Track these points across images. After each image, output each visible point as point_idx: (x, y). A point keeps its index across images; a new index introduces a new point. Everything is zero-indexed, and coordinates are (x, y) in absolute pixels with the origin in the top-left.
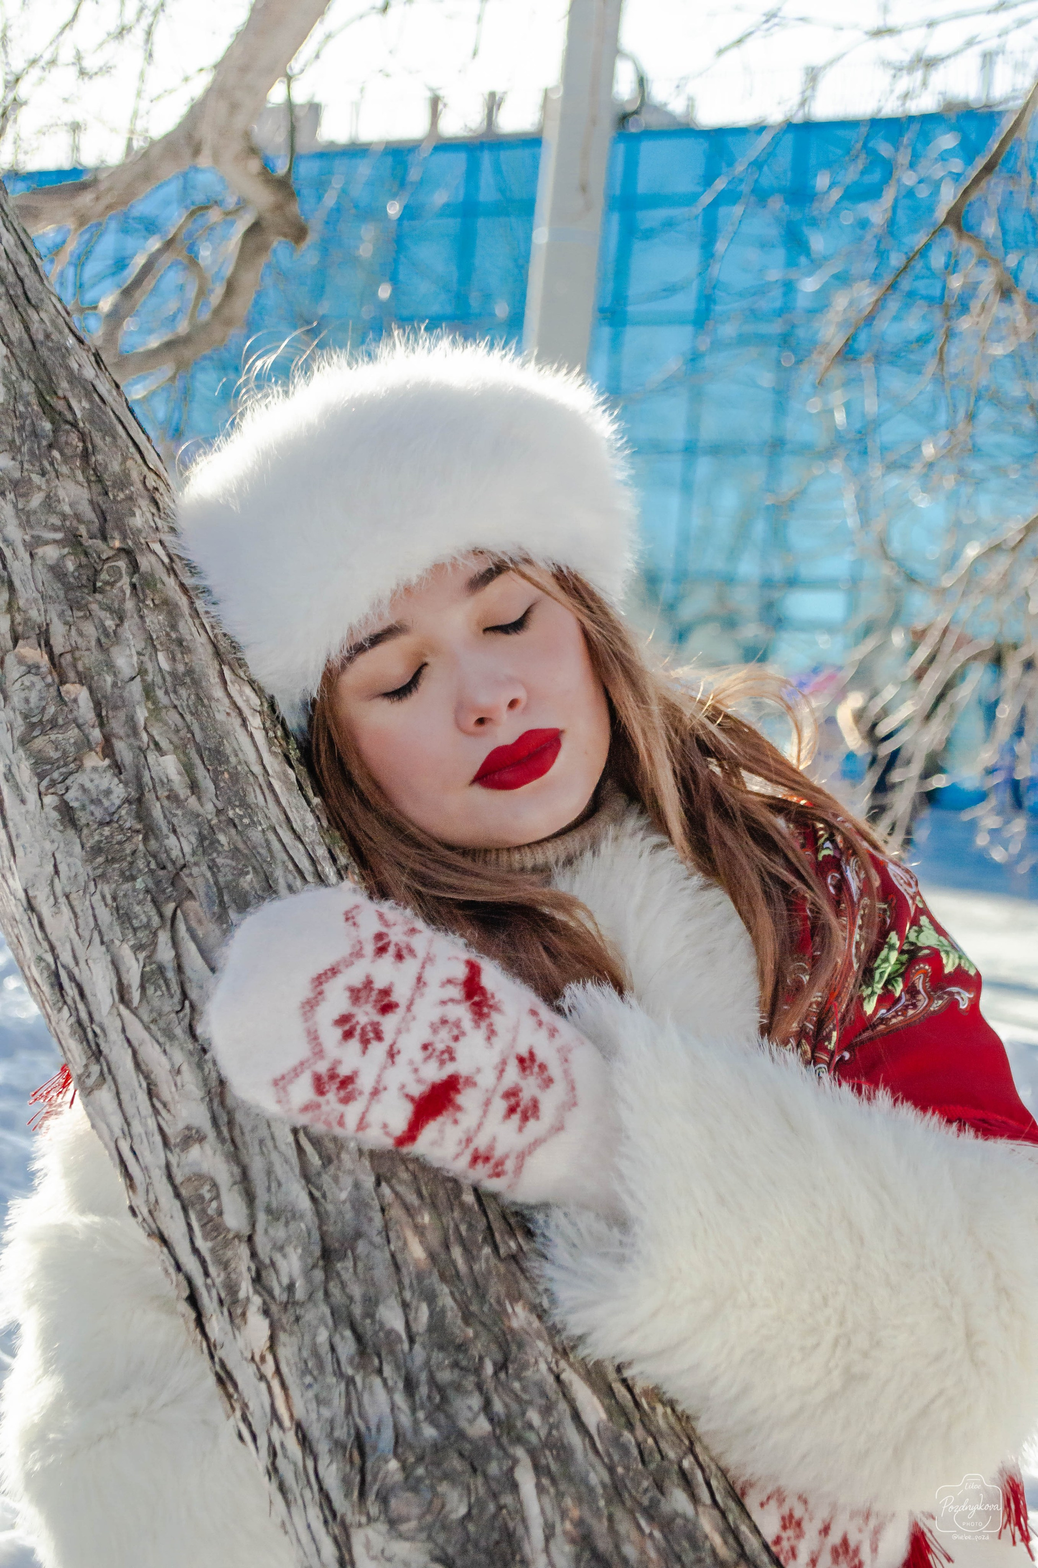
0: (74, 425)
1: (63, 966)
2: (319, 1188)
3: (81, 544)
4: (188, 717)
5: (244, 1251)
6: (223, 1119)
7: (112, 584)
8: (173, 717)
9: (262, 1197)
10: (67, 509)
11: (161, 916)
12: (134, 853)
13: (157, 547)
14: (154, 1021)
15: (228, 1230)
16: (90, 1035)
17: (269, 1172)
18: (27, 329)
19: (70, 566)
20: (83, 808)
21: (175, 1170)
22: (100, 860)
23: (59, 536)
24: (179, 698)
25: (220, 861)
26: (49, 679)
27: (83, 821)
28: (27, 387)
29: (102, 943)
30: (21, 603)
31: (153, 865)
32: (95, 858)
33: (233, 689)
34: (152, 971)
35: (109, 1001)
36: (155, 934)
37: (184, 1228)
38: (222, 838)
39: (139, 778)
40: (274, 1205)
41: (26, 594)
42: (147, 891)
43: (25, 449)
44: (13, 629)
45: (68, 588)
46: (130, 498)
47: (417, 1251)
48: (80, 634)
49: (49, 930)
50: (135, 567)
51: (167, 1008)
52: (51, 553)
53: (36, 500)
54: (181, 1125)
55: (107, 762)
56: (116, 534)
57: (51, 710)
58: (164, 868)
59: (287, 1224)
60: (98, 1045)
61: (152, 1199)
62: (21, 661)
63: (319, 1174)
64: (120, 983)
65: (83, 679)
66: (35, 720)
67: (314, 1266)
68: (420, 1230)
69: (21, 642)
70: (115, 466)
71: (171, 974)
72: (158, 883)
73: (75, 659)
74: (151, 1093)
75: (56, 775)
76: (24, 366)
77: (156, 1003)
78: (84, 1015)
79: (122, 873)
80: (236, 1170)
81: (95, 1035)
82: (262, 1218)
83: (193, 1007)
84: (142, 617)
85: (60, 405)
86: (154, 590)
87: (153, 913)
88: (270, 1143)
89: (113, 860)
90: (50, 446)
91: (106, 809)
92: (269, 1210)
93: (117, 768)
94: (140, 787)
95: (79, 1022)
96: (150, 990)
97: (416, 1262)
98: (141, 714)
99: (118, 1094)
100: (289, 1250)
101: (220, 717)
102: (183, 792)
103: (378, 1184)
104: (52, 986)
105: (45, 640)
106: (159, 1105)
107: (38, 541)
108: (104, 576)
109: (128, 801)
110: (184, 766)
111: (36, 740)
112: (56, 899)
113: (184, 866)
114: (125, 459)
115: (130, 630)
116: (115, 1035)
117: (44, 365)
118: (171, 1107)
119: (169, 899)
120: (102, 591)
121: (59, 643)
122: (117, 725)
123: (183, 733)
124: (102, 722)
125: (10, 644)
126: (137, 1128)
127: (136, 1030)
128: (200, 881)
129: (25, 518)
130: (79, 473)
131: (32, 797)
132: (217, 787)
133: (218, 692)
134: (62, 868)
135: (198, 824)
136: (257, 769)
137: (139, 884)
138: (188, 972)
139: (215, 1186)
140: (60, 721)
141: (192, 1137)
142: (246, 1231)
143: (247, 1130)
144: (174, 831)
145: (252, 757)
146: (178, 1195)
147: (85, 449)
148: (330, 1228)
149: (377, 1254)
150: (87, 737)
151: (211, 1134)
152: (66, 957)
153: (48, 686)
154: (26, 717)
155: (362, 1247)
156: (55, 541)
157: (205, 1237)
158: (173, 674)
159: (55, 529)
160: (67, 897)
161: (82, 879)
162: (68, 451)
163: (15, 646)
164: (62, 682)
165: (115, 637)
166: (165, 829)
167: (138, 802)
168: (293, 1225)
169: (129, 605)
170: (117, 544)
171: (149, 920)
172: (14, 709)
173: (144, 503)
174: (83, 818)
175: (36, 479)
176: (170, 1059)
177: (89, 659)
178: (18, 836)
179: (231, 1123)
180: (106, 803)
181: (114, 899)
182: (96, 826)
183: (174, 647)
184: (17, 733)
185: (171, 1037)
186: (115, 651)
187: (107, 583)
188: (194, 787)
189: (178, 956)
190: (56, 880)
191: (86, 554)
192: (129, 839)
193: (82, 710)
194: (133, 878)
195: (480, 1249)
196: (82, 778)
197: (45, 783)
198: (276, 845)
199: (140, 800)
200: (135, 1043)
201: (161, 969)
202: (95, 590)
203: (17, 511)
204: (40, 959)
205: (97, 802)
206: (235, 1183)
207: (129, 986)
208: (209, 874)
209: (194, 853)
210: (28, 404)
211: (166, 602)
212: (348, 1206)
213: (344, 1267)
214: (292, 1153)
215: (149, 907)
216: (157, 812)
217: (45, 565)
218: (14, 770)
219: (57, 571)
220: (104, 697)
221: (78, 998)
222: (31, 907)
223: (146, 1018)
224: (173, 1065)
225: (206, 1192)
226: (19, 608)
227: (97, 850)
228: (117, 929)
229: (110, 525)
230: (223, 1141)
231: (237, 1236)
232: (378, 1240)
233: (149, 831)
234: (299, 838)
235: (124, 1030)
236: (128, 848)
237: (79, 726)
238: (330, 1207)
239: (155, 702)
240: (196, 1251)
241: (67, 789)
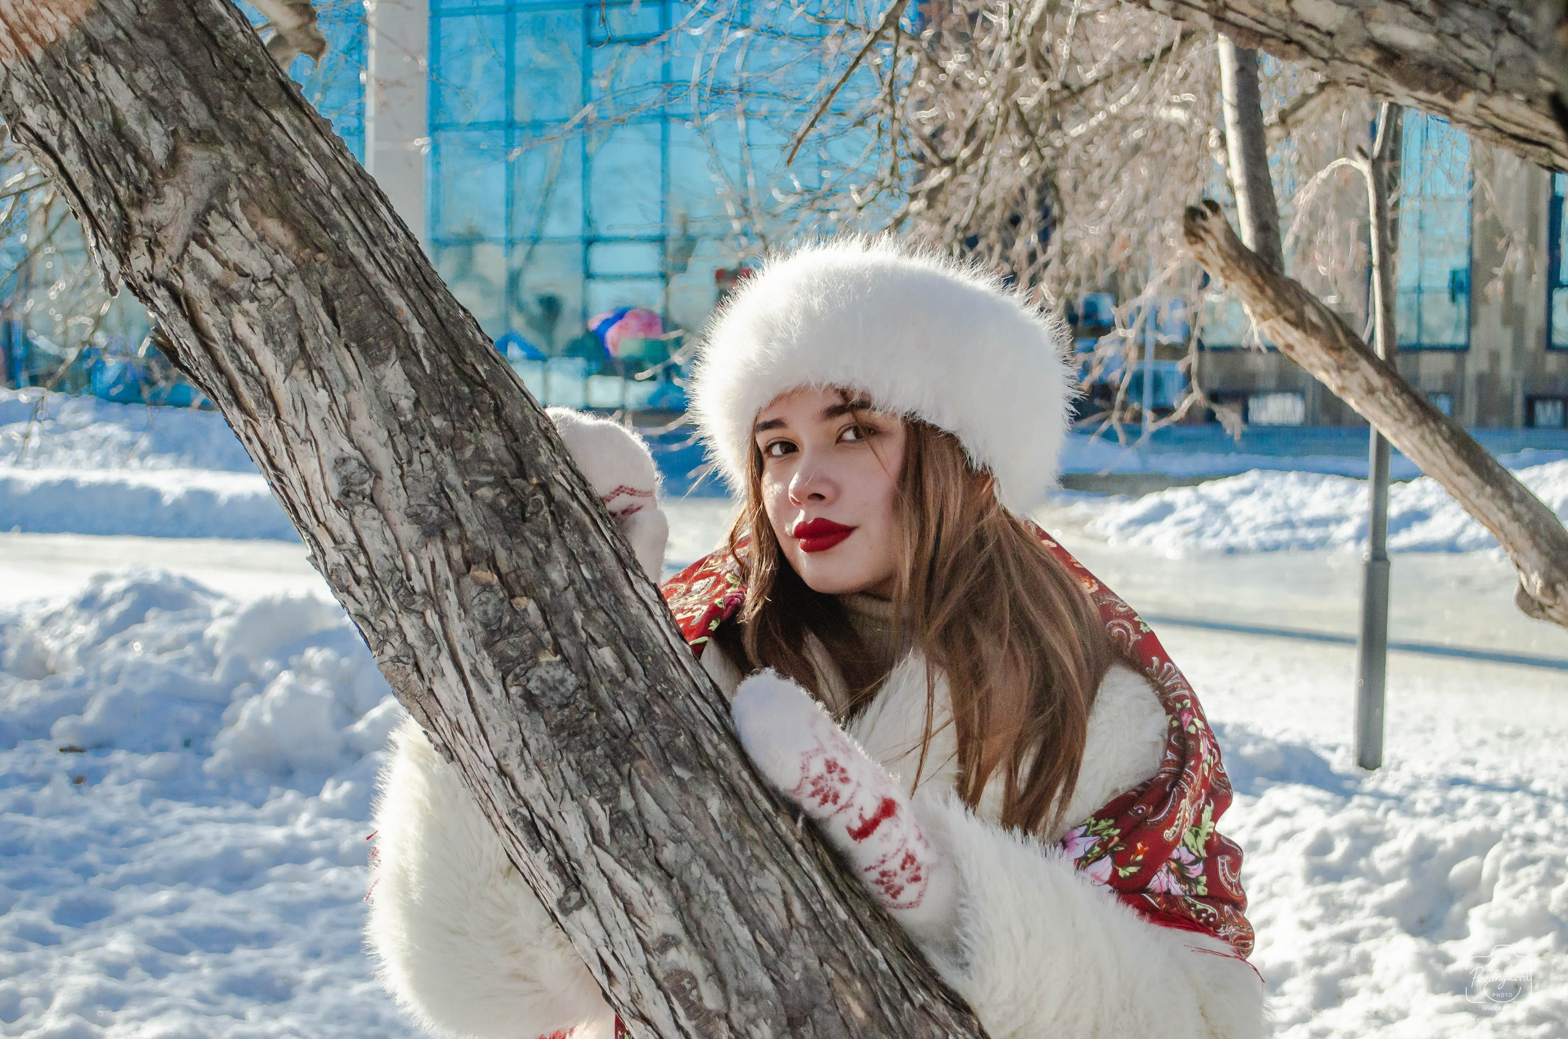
0: (484, 384)
1: (539, 817)
2: (777, 972)
3: (507, 483)
4: (613, 615)
5: (723, 1025)
6: (693, 927)
7: (537, 513)
8: (601, 617)
9: (732, 983)
10: (492, 456)
11: (620, 774)
12: (590, 728)
13: (559, 477)
14: (625, 856)
15: (710, 1011)
16: (569, 869)
17: (736, 964)
18: (434, 310)
19: (504, 502)
20: (544, 694)
21: (655, 968)
22: (564, 734)
23: (491, 479)
24: (603, 600)
25: (658, 727)
26: (501, 595)
27: (545, 704)
28: (445, 360)
29: (573, 798)
30: (469, 535)
31: (608, 736)
32: (558, 735)
33: (636, 586)
34: (619, 819)
35: (584, 843)
36: (618, 790)
37: (667, 1011)
38: (657, 709)
39: (584, 668)
40: (743, 989)
41: (472, 528)
42: (607, 756)
43: (453, 410)
44: (464, 557)
45: (505, 521)
46: (534, 441)
47: (859, 1012)
48: (518, 554)
49: (522, 790)
50: (550, 499)
51: (634, 846)
52: (486, 493)
53: (469, 452)
54: (656, 935)
55: (559, 657)
56: (533, 472)
57: (507, 619)
58: (616, 737)
59: (756, 1003)
60: (576, 877)
61: (634, 989)
62: (476, 581)
63: (775, 963)
64: (592, 829)
65: (528, 592)
66: (494, 628)
67: (784, 1032)
68: (856, 996)
69: (473, 567)
70: (519, 415)
71: (635, 820)
72: (614, 750)
73: (518, 577)
74: (628, 909)
75: (518, 670)
76: (437, 340)
77: (625, 842)
78: (560, 853)
79: (584, 744)
80: (709, 965)
81: (573, 868)
82: (734, 999)
83: (655, 844)
84: (563, 538)
85: (469, 370)
86: (569, 514)
87: (614, 773)
88: (732, 942)
89: (575, 734)
90: (471, 408)
91: (562, 695)
92: (739, 993)
93: (566, 660)
94: (587, 675)
95: (557, 859)
96: (619, 833)
97: (859, 1020)
98: (578, 617)
99: (598, 914)
100: (761, 1022)
101: (633, 611)
102: (620, 676)
103: (821, 964)
104: (529, 833)
105: (493, 564)
106: (635, 920)
107: (478, 485)
108: (530, 508)
109: (580, 687)
110: (617, 654)
111: (499, 644)
112: (527, 766)
113: (632, 733)
114: (522, 408)
115: (557, 551)
116: (590, 867)
117: (452, 339)
118: (646, 920)
119: (624, 761)
120: (530, 521)
121: (504, 565)
122: (559, 627)
123: (611, 627)
124: (549, 625)
125: (463, 568)
126: (617, 937)
127: (609, 863)
128: (646, 744)
129: (462, 467)
130: (494, 426)
131: (497, 689)
132: (644, 668)
133: (628, 592)
134: (532, 743)
135: (637, 701)
136: (667, 649)
137: (599, 751)
138: (647, 816)
139: (693, 979)
140: (516, 628)
141: (667, 942)
142: (724, 1011)
143: (712, 933)
144: (620, 707)
145: (662, 641)
146: (659, 987)
147: (496, 404)
148: (789, 1002)
149: (830, 1017)
150: (539, 639)
151: (685, 940)
152: (540, 809)
153: (502, 601)
154: (486, 626)
155: (817, 1014)
156: (489, 484)
157: (690, 1017)
158: (595, 581)
159: (487, 473)
160: (536, 764)
161: (549, 750)
162: (484, 408)
163: (469, 570)
164: (512, 596)
165: (548, 558)
166: (611, 707)
167: (587, 687)
168: (761, 1005)
169: (551, 528)
170: (535, 481)
171: (611, 778)
172: (473, 620)
173: (542, 442)
174: (545, 702)
175: (466, 434)
176: (642, 885)
177: (530, 574)
178: (487, 719)
179: (699, 927)
180: (562, 690)
181: (578, 763)
182: (555, 709)
183: (590, 559)
184: (479, 638)
185: (641, 867)
186: (548, 568)
187: (532, 514)
188: (628, 671)
189: (637, 804)
190: (526, 752)
191: (512, 491)
192: (586, 716)
193: (532, 618)
194: (594, 747)
195: (902, 1004)
196: (541, 672)
197: (510, 678)
198: (694, 709)
199: (588, 686)
200: (609, 873)
201: (626, 815)
202: (524, 520)
203: (456, 463)
204: (515, 812)
205: (555, 689)
206: (709, 975)
207: (600, 830)
208: (652, 739)
209: (638, 723)
210: (448, 374)
211: (577, 523)
212: (802, 985)
213: (807, 1031)
214: (753, 949)
215: (610, 769)
216: (603, 692)
217: (484, 504)
218: (479, 667)
219: (493, 506)
220: (546, 605)
221: (555, 841)
222: (502, 772)
223: (616, 853)
224: (645, 889)
225: (685, 983)
226: (467, 540)
227: (561, 727)
228: (583, 785)
229: (527, 466)
230: (696, 944)
231: (718, 1015)
232: (828, 1007)
233: (601, 709)
234: (706, 700)
235: (598, 864)
236: (586, 724)
237: (531, 630)
238: (788, 987)
239: (585, 605)
240: (679, 1027)
241: (528, 680)
